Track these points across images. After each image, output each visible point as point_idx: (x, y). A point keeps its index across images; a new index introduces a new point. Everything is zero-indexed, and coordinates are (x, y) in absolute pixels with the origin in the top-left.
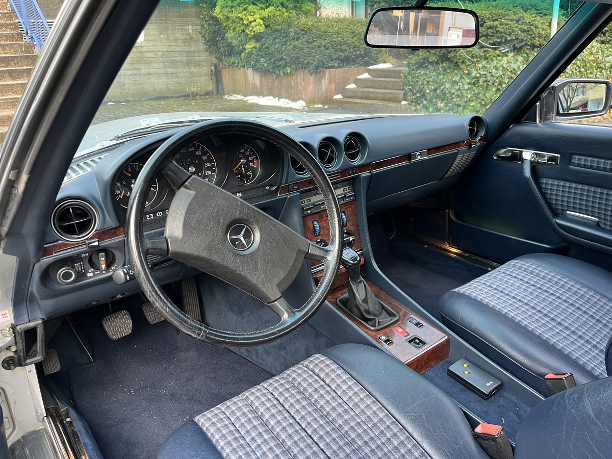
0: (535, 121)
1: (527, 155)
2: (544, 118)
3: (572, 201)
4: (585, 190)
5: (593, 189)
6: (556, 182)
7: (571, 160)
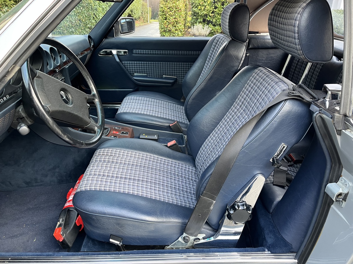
0: (114, 37)
1: (114, 52)
2: (117, 34)
3: (136, 69)
4: (140, 63)
5: (143, 62)
6: (128, 62)
7: (132, 52)
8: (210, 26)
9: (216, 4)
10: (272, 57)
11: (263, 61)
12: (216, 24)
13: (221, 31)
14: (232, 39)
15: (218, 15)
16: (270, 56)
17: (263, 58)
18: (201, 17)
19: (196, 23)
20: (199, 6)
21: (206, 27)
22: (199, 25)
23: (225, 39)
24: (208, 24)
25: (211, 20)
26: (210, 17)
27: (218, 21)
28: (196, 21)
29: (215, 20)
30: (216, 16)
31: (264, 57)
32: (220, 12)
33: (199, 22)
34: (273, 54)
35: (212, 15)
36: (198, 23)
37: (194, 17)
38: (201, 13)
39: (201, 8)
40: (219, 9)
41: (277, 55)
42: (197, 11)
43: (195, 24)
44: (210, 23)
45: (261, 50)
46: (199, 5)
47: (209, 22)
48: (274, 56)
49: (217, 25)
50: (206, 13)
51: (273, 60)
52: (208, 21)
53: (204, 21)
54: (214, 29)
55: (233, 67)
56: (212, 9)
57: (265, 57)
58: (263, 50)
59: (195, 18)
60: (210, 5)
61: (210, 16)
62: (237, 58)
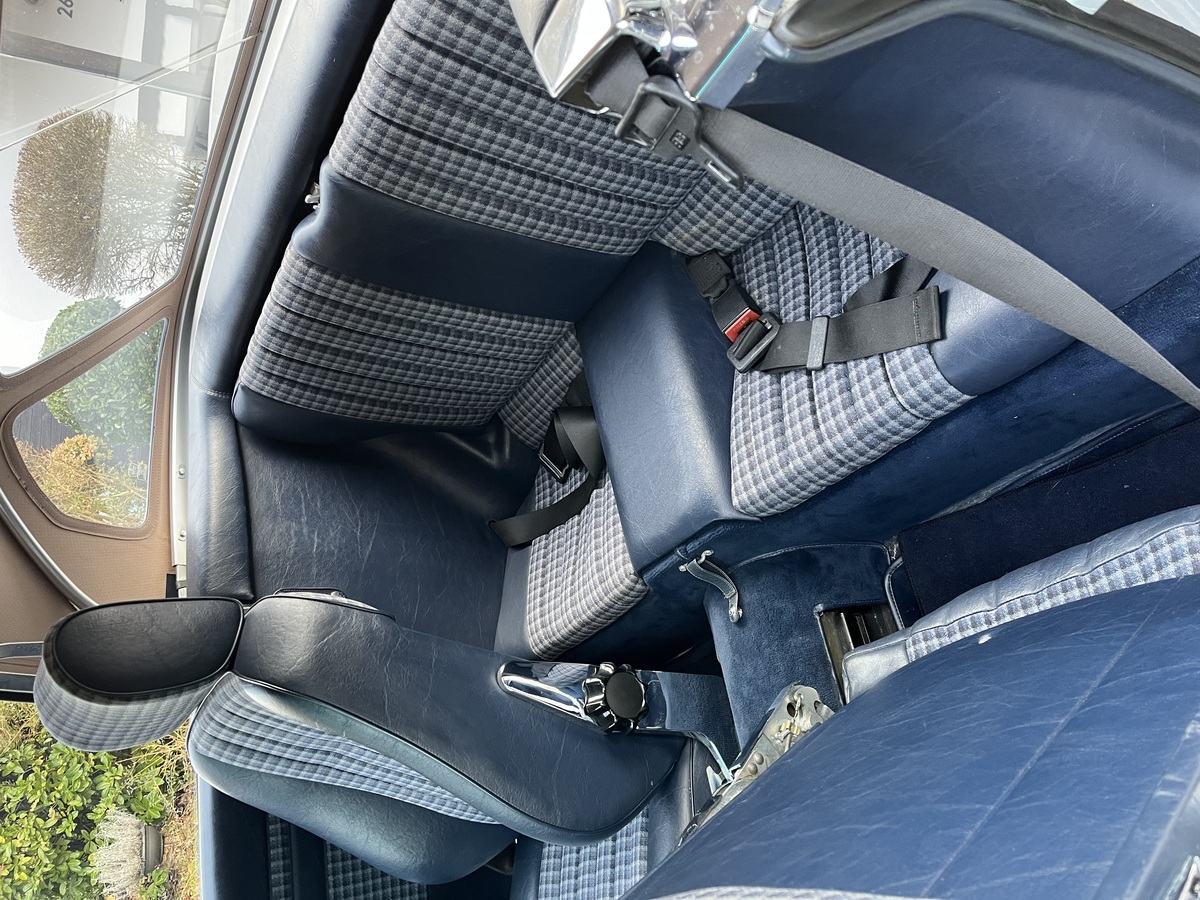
8: (99, 816)
9: (10, 806)
10: (283, 499)
11: (305, 531)
12: (93, 792)
13: (121, 766)
14: (230, 667)
15: (53, 790)
16: (279, 507)
17: (292, 532)
18: (62, 860)
19: (87, 878)
20: (16, 876)
21: (104, 831)
22: (97, 864)
23: (219, 708)
24: (91, 825)
25: (76, 814)
26: (65, 823)
27: (77, 785)
28: (81, 880)
29: (74, 798)
30: (58, 796)
31: (288, 529)
32: (43, 785)
33: (84, 860)
34: (270, 494)
35: (53, 817)
36: (88, 871)
37: (63, 890)
38: (46, 866)
39: (24, 868)
40: (30, 789)
41: (275, 478)
42: (38, 882)
43: (94, 881)
44: (89, 816)
45: (258, 547)
46: (10, 880)
47: (85, 823)
48: (280, 489)
49: (94, 786)
50: (43, 843)
51: (295, 490)
52: (77, 831)
53: (77, 845)
54: (111, 797)
55: (371, 634)
56: (28, 820)
57: (287, 523)
58: (254, 536)
59: (67, 886)
60: (12, 830)
61: (59, 823)
62: (328, 625)
